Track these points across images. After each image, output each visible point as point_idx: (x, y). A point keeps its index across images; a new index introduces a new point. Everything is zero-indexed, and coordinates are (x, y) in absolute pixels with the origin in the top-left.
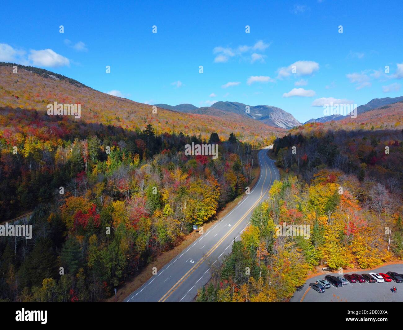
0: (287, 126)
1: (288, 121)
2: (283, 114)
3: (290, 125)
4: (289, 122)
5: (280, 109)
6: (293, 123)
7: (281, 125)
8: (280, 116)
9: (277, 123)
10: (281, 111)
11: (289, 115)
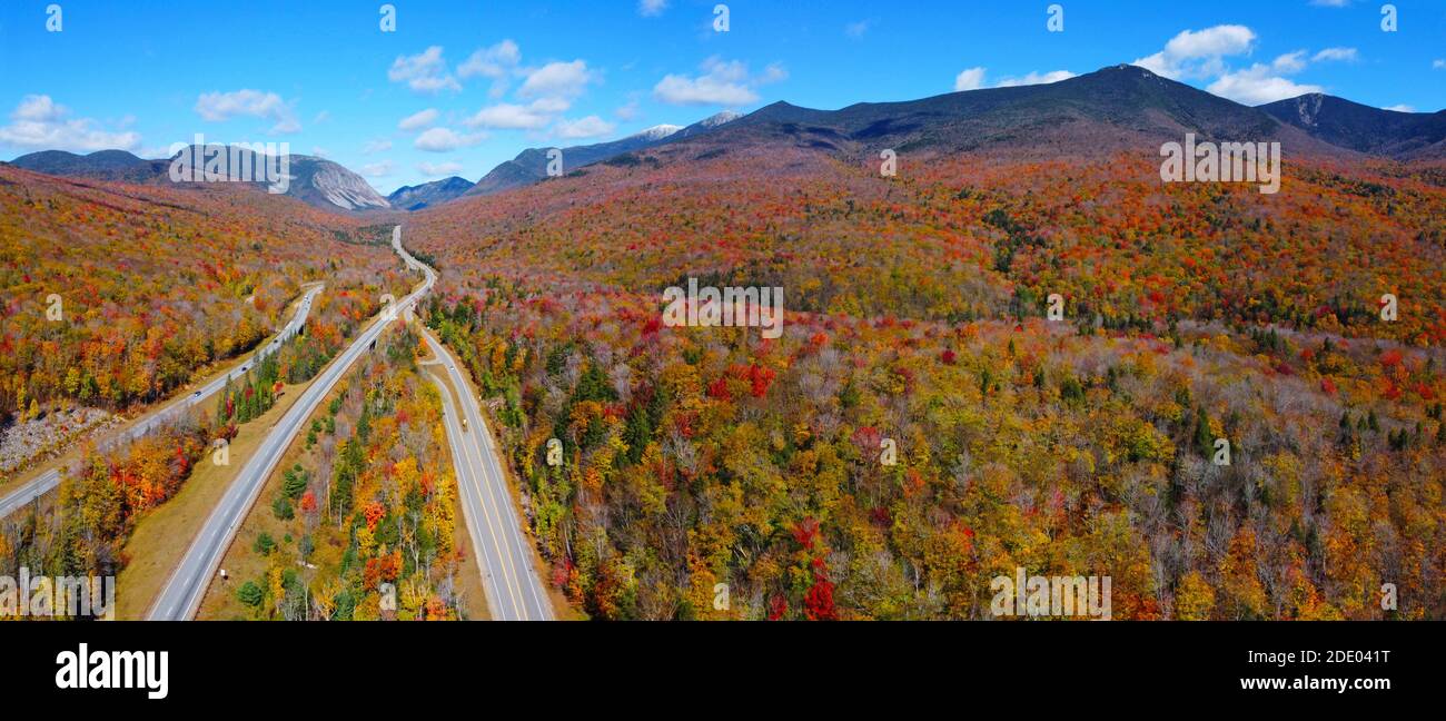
0: (353, 204)
1: (354, 192)
2: (343, 175)
3: (360, 201)
4: (357, 194)
5: (336, 164)
6: (367, 197)
7: (341, 202)
8: (337, 181)
9: (331, 197)
10: (339, 168)
11: (357, 178)
